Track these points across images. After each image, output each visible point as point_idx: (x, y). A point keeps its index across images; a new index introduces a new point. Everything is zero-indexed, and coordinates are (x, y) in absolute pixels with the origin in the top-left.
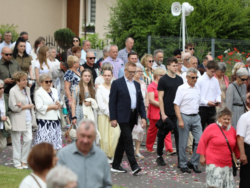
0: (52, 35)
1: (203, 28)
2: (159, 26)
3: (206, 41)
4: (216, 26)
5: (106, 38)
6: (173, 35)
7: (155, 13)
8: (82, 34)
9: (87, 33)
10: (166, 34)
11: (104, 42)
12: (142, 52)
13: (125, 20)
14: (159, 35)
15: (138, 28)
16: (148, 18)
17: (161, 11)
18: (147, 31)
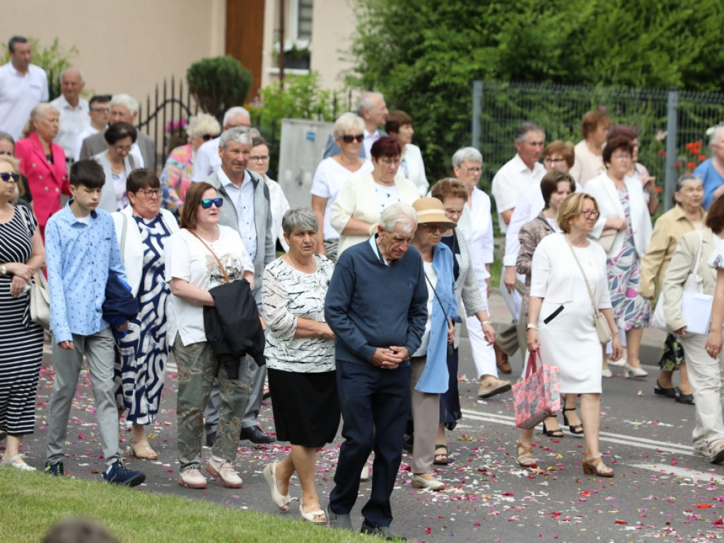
0: (182, 77)
1: (642, 58)
2: (508, 51)
3: (650, 97)
4: (681, 53)
5: (346, 88)
6: (549, 81)
7: (495, 11)
8: (273, 75)
9: (287, 71)
10: (528, 76)
11: (340, 99)
12: (454, 131)
13: (403, 33)
14: (507, 80)
15: (443, 59)
16: (473, 28)
17: (514, 7)
18: (469, 67)
